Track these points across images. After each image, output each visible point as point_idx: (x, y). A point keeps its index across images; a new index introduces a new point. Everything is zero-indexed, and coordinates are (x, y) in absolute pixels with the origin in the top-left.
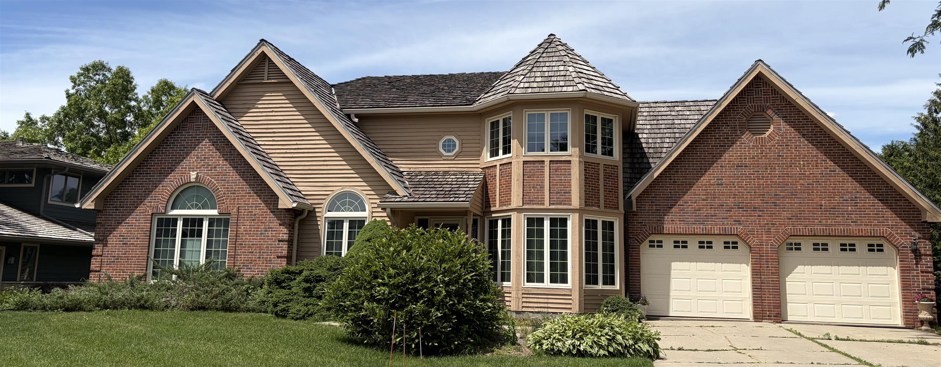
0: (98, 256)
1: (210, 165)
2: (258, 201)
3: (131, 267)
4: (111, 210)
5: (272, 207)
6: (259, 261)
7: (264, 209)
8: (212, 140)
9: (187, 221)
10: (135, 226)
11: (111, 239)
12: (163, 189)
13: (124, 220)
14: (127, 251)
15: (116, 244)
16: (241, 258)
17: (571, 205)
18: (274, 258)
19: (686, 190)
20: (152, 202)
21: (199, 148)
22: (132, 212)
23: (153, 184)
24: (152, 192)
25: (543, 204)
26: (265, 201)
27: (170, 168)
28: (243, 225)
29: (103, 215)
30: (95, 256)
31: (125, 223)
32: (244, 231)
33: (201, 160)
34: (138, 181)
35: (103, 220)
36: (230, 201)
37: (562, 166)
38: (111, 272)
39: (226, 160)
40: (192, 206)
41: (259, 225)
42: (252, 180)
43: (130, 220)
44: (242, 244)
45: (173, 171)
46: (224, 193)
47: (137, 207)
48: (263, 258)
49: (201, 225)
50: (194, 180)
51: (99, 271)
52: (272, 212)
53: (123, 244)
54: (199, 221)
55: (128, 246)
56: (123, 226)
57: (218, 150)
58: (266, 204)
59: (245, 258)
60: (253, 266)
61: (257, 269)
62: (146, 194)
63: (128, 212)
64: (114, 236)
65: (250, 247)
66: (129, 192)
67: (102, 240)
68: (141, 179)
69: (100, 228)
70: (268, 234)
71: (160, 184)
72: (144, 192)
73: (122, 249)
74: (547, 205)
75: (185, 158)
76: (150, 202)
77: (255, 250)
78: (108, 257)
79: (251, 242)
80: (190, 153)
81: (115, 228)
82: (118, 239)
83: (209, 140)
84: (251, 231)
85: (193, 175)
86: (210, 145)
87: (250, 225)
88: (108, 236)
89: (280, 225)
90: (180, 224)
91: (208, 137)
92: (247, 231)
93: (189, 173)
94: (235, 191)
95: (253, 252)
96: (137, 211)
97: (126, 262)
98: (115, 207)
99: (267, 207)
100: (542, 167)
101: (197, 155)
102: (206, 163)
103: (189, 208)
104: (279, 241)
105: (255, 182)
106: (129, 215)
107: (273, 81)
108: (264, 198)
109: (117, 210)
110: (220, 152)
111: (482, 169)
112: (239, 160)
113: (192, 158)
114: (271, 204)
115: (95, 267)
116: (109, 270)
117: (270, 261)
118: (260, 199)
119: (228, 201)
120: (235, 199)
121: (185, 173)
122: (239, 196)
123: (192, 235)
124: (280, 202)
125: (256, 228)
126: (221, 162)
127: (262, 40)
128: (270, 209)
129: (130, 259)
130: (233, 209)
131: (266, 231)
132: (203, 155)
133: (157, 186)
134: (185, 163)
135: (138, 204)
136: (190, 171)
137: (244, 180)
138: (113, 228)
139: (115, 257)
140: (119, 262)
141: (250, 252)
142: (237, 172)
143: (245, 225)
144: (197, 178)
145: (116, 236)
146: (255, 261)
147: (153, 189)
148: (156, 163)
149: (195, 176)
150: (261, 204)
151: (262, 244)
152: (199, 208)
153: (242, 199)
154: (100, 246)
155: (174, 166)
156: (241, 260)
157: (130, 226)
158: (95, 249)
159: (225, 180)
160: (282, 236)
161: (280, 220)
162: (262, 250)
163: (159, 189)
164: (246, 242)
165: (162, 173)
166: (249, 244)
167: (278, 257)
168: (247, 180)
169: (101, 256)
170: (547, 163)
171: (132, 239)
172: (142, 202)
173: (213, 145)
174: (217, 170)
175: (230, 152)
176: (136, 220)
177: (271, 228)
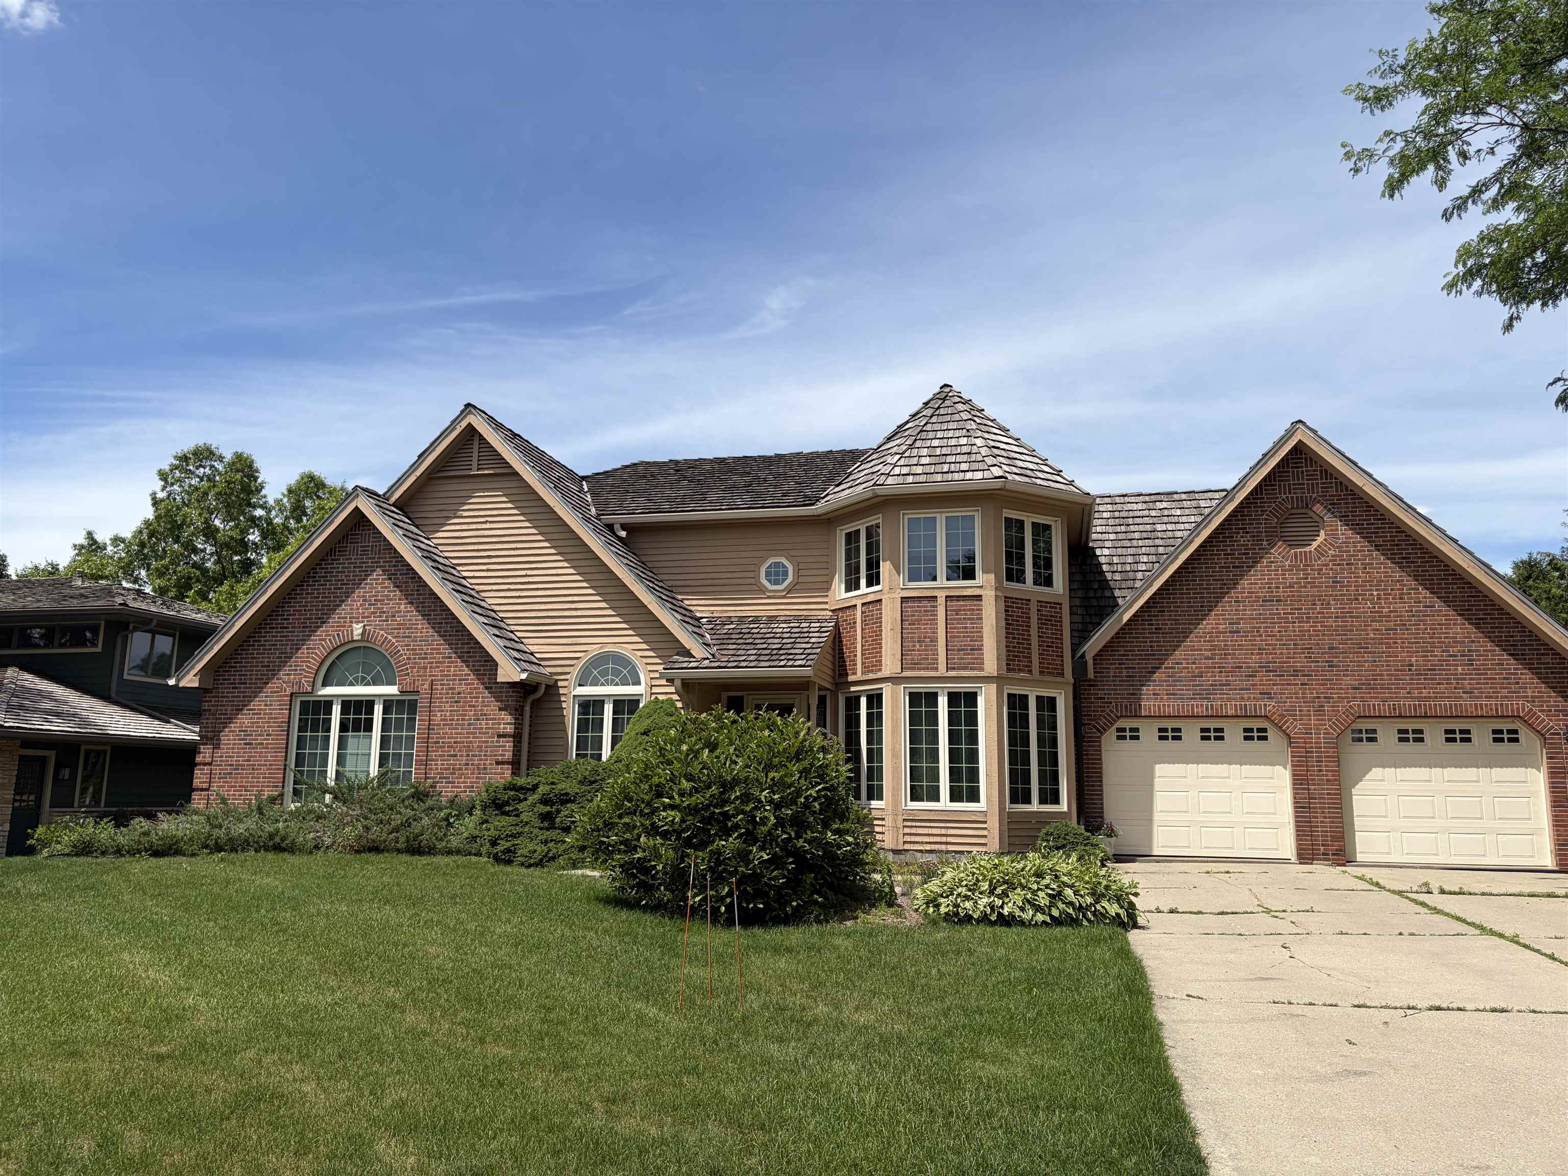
0: (205, 764)
1: (384, 612)
2: (464, 671)
3: (258, 782)
4: (225, 688)
5: (486, 680)
6: (466, 769)
7: (473, 684)
8: (387, 571)
9: (348, 705)
10: (265, 714)
11: (226, 736)
12: (308, 653)
13: (246, 706)
14: (252, 757)
15: (234, 744)
16: (436, 765)
17: (982, 669)
18: (490, 764)
19: (1178, 641)
20: (291, 675)
21: (366, 584)
22: (260, 692)
23: (293, 645)
24: (291, 657)
25: (936, 669)
26: (476, 670)
27: (319, 618)
28: (439, 711)
29: (214, 697)
30: (200, 764)
31: (248, 710)
32: (441, 720)
33: (369, 605)
34: (268, 641)
35: (213, 706)
36: (418, 672)
37: (966, 606)
38: (227, 791)
39: (411, 603)
40: (356, 679)
41: (466, 711)
42: (455, 635)
43: (256, 704)
44: (438, 742)
45: (324, 622)
46: (409, 659)
47: (268, 683)
48: (472, 764)
49: (371, 711)
50: (359, 638)
51: (207, 790)
52: (486, 688)
53: (245, 744)
54: (367, 705)
55: (254, 748)
56: (246, 714)
57: (398, 587)
58: (477, 675)
59: (443, 764)
60: (457, 778)
61: (464, 782)
62: (282, 662)
63: (252, 692)
64: (230, 732)
65: (452, 747)
66: (254, 658)
67: (212, 739)
68: (273, 636)
69: (208, 719)
70: (480, 724)
71: (303, 645)
72: (278, 658)
73: (244, 753)
74: (942, 671)
75: (343, 601)
76: (288, 675)
77: (460, 751)
78: (221, 765)
79: (452, 738)
80: (352, 592)
81: (232, 718)
82: (237, 735)
83: (383, 571)
84: (453, 720)
85: (358, 629)
86: (385, 579)
87: (451, 711)
88: (221, 732)
89: (500, 709)
90: (336, 710)
91: (381, 567)
92: (446, 720)
93: (351, 626)
94: (426, 654)
95: (455, 756)
96: (268, 689)
97: (250, 774)
98: (231, 684)
99: (479, 679)
100: (933, 606)
101: (363, 596)
102: (378, 608)
103: (351, 684)
104: (499, 736)
105: (459, 640)
106: (255, 697)
107: (486, 472)
108: (474, 666)
109: (236, 688)
110: (400, 591)
111: (833, 611)
112: (433, 602)
113: (355, 601)
114: (485, 675)
115: (201, 782)
116: (223, 786)
117: (485, 769)
118: (468, 666)
119: (415, 670)
120: (425, 668)
121: (344, 626)
122: (432, 663)
123: (356, 729)
124: (500, 671)
125: (461, 715)
126: (402, 607)
127: (468, 405)
128: (483, 684)
129: (257, 769)
130: (423, 685)
131: (478, 720)
132: (373, 596)
133: (300, 649)
134: (344, 610)
135: (269, 679)
136: (351, 622)
137: (441, 636)
138: (228, 718)
139: (232, 765)
140: (239, 774)
141: (451, 756)
142: (429, 624)
143: (443, 711)
144: (363, 634)
145: (234, 731)
146: (461, 769)
147: (292, 653)
148: (297, 611)
149: (360, 631)
150: (469, 675)
151: (471, 742)
152: (368, 684)
153: (438, 667)
154: (208, 749)
155: (326, 614)
156: (437, 769)
157: (257, 714)
158: (200, 753)
159: (410, 637)
160: (504, 728)
161: (501, 701)
162: (471, 751)
163: (303, 653)
164: (445, 738)
165: (307, 627)
166: (449, 742)
167: (498, 763)
168: (445, 636)
169: (210, 764)
170: (941, 601)
171: (260, 735)
172: (275, 675)
173: (390, 579)
174: (396, 620)
175: (418, 590)
176: (266, 705)
177: (485, 715)
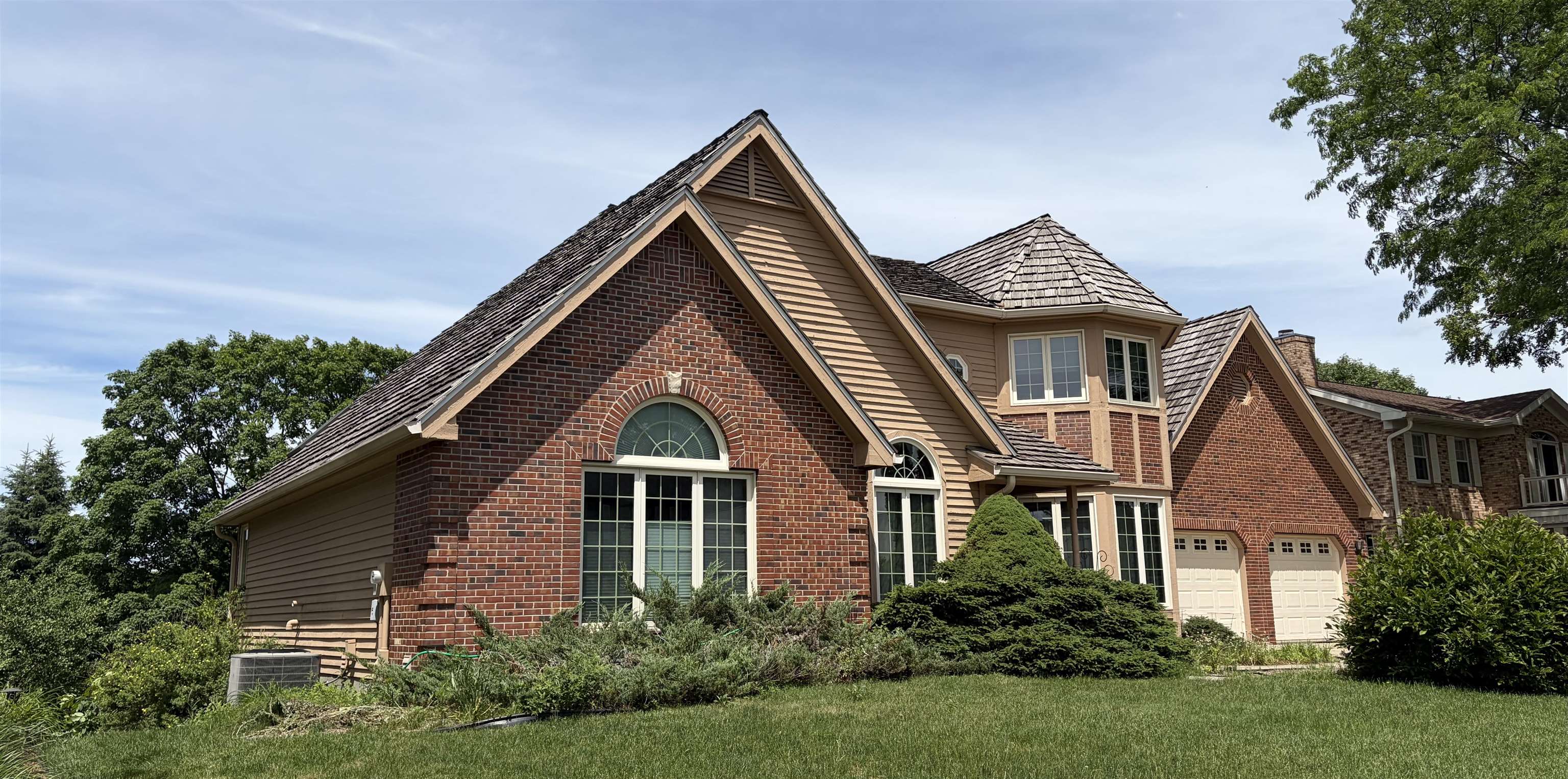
0: (444, 565)
1: (705, 361)
2: (806, 447)
3: (537, 592)
4: (471, 446)
5: (831, 461)
6: (819, 571)
7: (818, 465)
8: (704, 306)
9: (654, 482)
10: (541, 489)
11: (479, 520)
12: (603, 404)
13: (508, 475)
14: (525, 553)
15: (493, 534)
16: (784, 565)
17: (1163, 484)
18: (845, 565)
20: (578, 433)
21: (678, 319)
22: (530, 456)
23: (579, 390)
24: (577, 408)
25: (1134, 481)
26: (820, 448)
27: (616, 357)
28: (782, 496)
29: (452, 458)
30: (434, 565)
31: (512, 481)
32: (786, 508)
33: (684, 348)
34: (539, 380)
35: (452, 472)
36: (753, 444)
38: (486, 607)
39: (738, 354)
40: (665, 447)
41: (813, 497)
42: (793, 402)
43: (523, 472)
44: (784, 536)
45: (623, 363)
46: (740, 426)
47: (542, 443)
48: (825, 565)
49: (688, 492)
50: (678, 391)
51: (451, 606)
52: (832, 471)
53: (511, 534)
54: (684, 483)
55: (526, 541)
56: (509, 488)
57: (719, 330)
58: (822, 454)
59: (792, 565)
60: (809, 582)
61: (818, 587)
62: (562, 413)
63: (518, 455)
64: (484, 514)
65: (801, 542)
66: (517, 403)
67: (453, 525)
68: (547, 374)
69: (445, 492)
70: (830, 515)
71: (594, 391)
72: (556, 406)
73: (512, 547)
74: (1139, 483)
75: (649, 338)
76: (574, 433)
77: (809, 548)
78: (472, 567)
79: (801, 531)
80: (659, 327)
81: (486, 494)
82: (497, 520)
83: (699, 305)
84: (798, 508)
85: (675, 381)
86: (702, 317)
87: (796, 497)
88: (468, 513)
89: (850, 498)
90: (640, 489)
91: (695, 299)
92: (791, 508)
93: (661, 374)
94: (761, 421)
95: (806, 553)
96: (543, 451)
97: (524, 580)
98: (481, 439)
99: (823, 459)
101: (676, 335)
102: (696, 355)
103: (657, 454)
104: (852, 531)
105: (798, 408)
106: (522, 462)
107: (763, 200)
108: (817, 442)
109: (489, 447)
110: (723, 336)
112: (763, 357)
113: (664, 340)
114: (829, 454)
115: (440, 595)
116: (481, 600)
117: (840, 570)
118: (810, 442)
119: (749, 442)
120: (762, 440)
121: (653, 373)
122: (769, 434)
123: (668, 516)
125: (808, 503)
126: (727, 357)
127: (762, 113)
128: (829, 465)
129: (535, 573)
130: (762, 461)
131: (827, 509)
132: (689, 337)
133: (589, 397)
134: (648, 350)
135: (544, 437)
136: (662, 368)
137: (776, 401)
138: (479, 493)
139: (492, 567)
140: (505, 580)
141: (801, 553)
142: (762, 383)
143: (786, 496)
144: (682, 387)
145: (490, 514)
146: (813, 570)
147: (578, 402)
148: (581, 341)
149: (679, 382)
150: (812, 453)
151: (821, 537)
152: (680, 455)
153: (776, 440)
154: (449, 540)
155: (625, 352)
156: (786, 570)
157: (528, 488)
158: (433, 546)
159: (740, 398)
160: (858, 521)
161: (851, 488)
162: (822, 548)
163: (595, 404)
164: (791, 531)
165: (598, 367)
166: (798, 537)
167: (853, 563)
168: (783, 401)
169: (453, 565)
171: (535, 521)
172: (553, 431)
173: (709, 318)
174: (720, 374)
175: (745, 338)
176: (542, 476)
177: (834, 504)
